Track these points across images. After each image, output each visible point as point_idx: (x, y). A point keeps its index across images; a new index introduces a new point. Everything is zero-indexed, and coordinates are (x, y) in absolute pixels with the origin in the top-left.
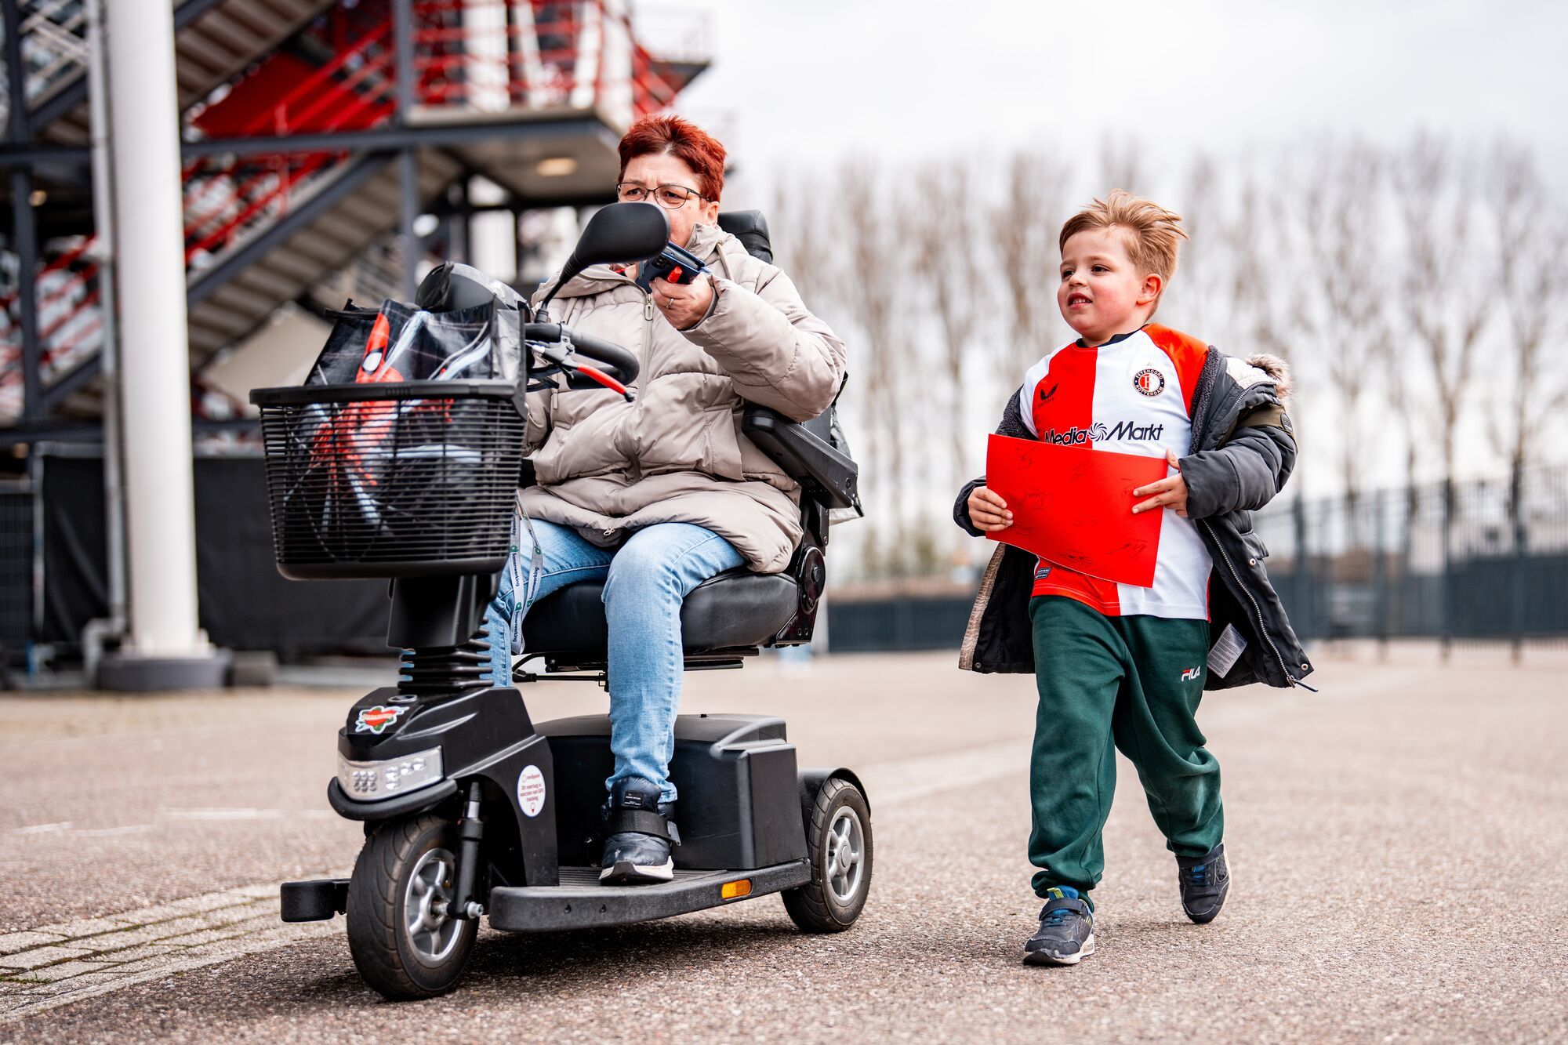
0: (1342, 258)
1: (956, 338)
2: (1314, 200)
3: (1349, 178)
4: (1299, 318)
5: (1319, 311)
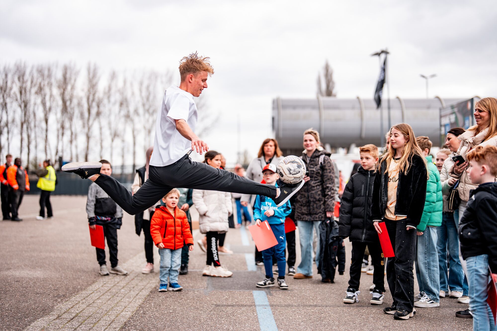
0: (148, 99)
1: (47, 112)
2: (141, 84)
3: (150, 78)
4: (136, 112)
5: (141, 111)
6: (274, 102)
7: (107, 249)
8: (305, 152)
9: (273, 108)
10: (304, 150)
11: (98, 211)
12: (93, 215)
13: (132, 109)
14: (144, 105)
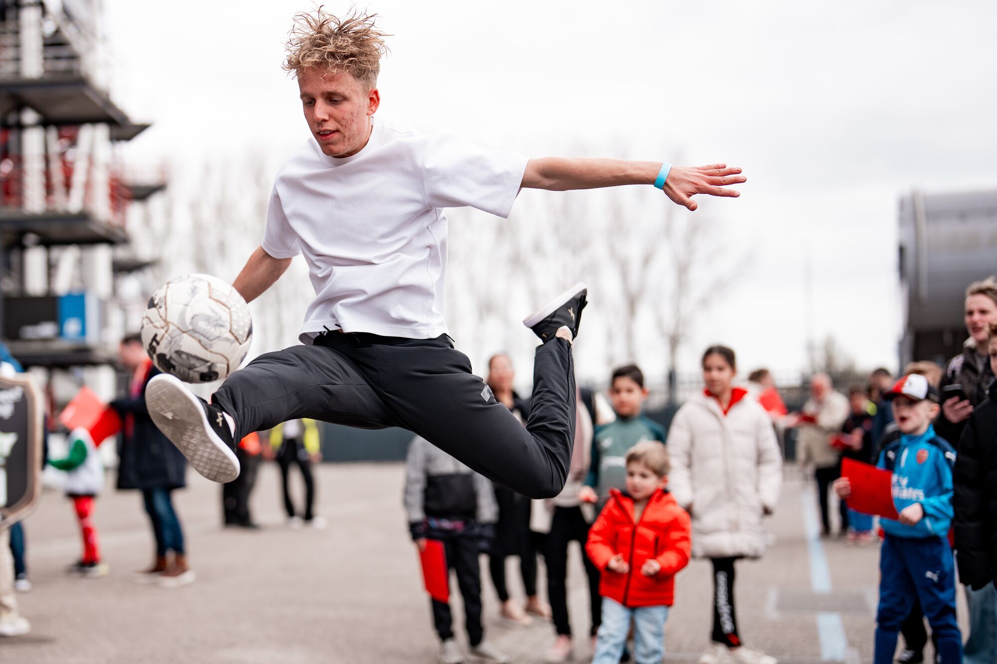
6: (902, 205)
7: (456, 602)
8: (970, 342)
9: (902, 221)
10: (967, 336)
11: (433, 505)
12: (418, 515)
13: (526, 240)
14: (556, 229)
